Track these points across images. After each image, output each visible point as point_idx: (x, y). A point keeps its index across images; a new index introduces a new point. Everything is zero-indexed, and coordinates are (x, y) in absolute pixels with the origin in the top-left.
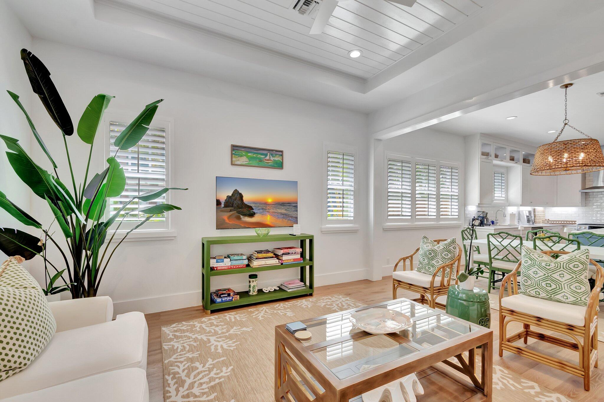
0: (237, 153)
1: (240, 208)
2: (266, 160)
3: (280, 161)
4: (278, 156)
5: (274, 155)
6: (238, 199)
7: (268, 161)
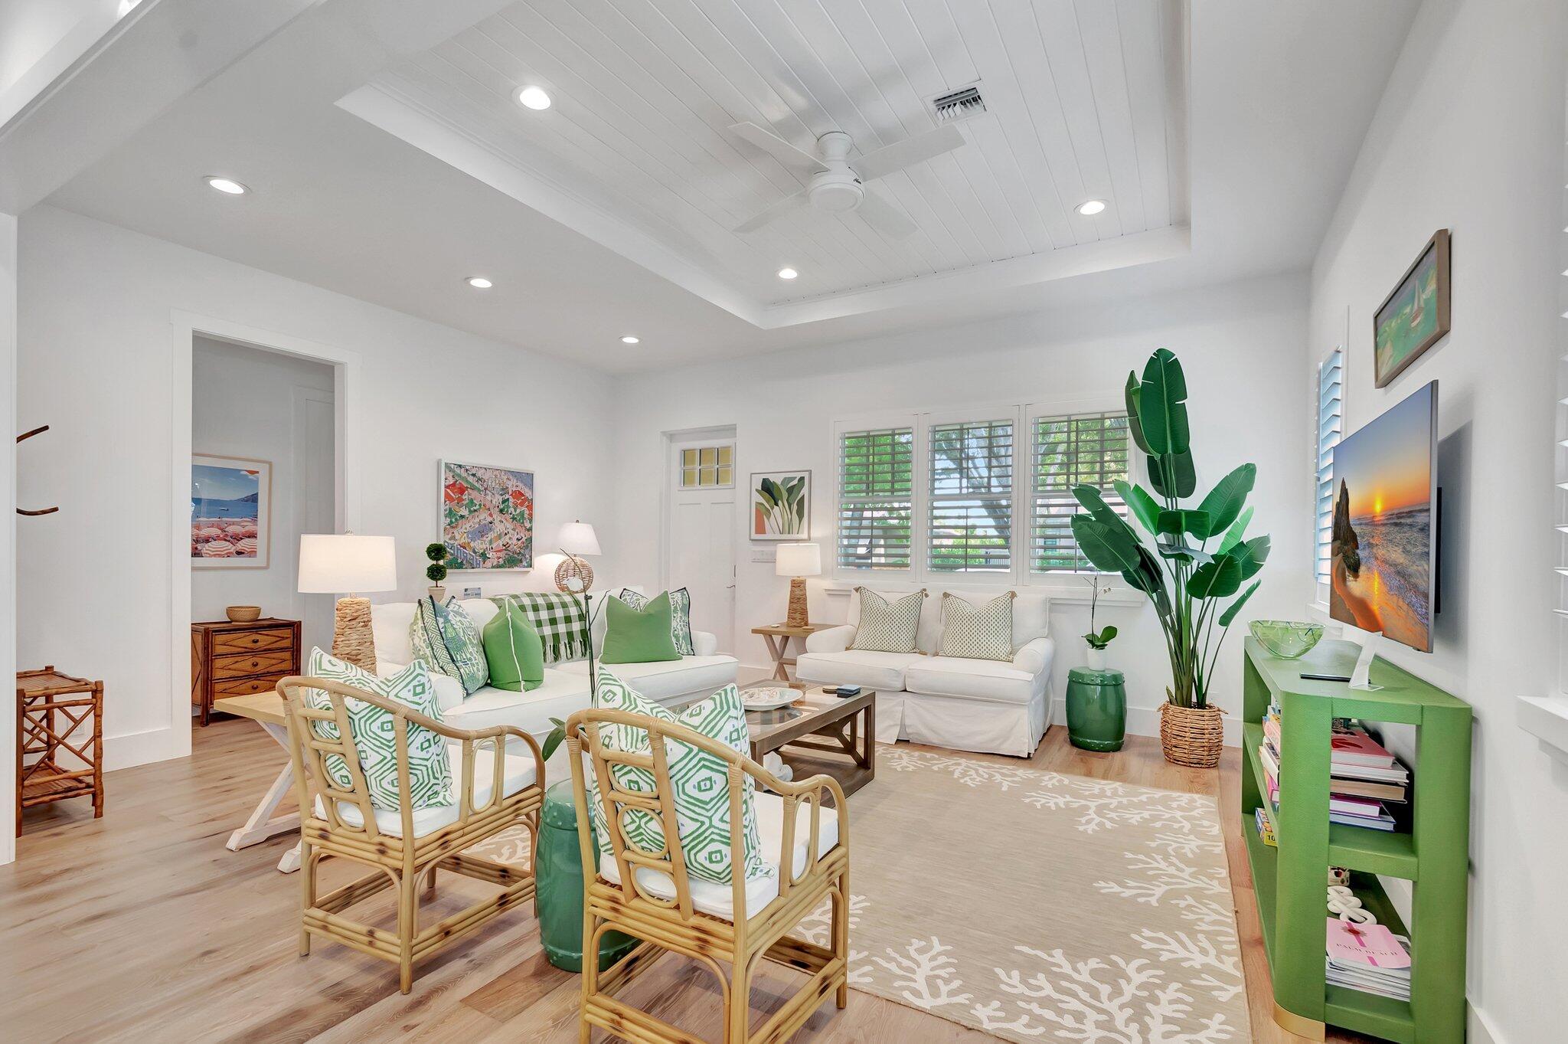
0: (1381, 338)
1: (1346, 542)
2: (1413, 319)
4: (1431, 272)
6: (1344, 510)
7: (1416, 322)
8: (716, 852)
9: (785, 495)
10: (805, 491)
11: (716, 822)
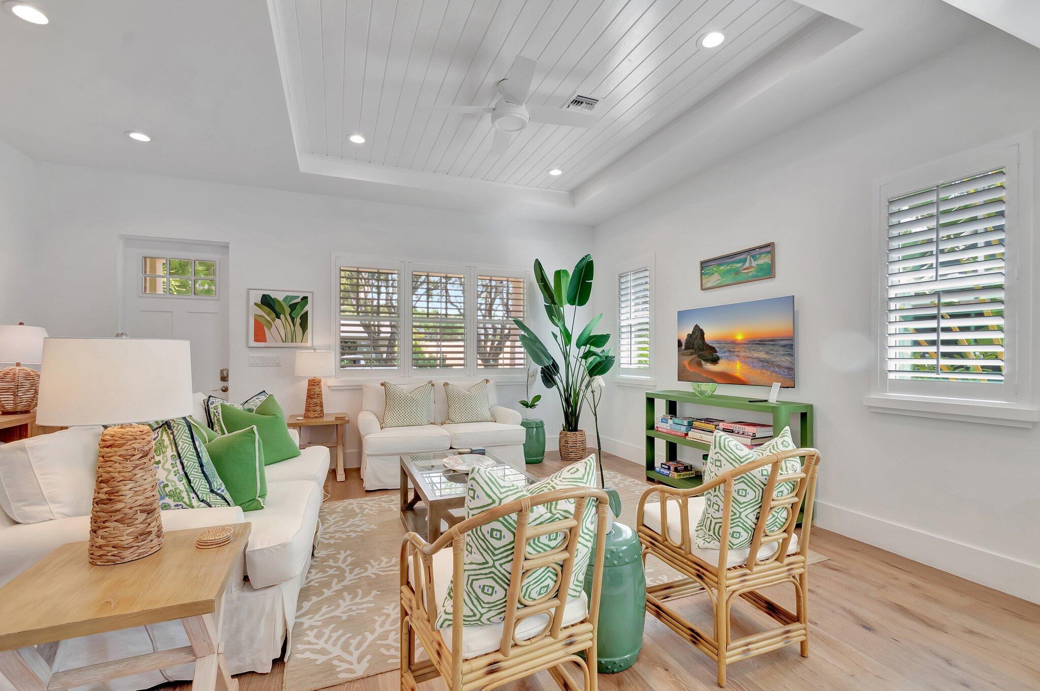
0: (707, 272)
1: (701, 350)
2: (744, 269)
3: (769, 263)
4: (763, 255)
5: (758, 256)
6: (698, 337)
7: (748, 271)
8: (737, 532)
9: (288, 310)
10: (308, 308)
11: (743, 516)
